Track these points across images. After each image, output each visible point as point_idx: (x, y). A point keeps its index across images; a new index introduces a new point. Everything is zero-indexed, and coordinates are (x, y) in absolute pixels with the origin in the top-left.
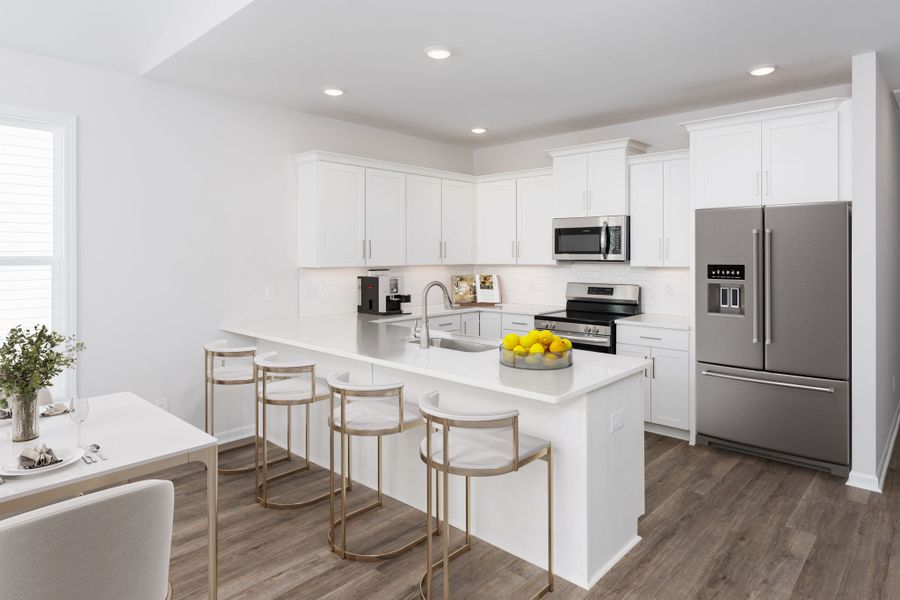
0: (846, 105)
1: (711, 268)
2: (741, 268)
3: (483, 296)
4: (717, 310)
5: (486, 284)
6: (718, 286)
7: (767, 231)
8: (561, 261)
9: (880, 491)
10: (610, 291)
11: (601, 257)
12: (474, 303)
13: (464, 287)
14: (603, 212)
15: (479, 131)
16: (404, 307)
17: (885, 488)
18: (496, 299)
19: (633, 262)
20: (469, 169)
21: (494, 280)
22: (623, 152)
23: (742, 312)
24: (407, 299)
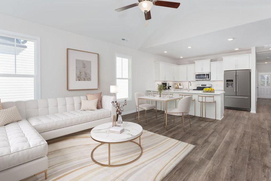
0: (250, 54)
1: (227, 80)
2: (232, 80)
3: (180, 87)
4: (228, 87)
5: (180, 85)
6: (228, 83)
7: (237, 74)
8: (196, 80)
9: (256, 113)
10: (206, 85)
11: (205, 79)
12: (178, 88)
13: (176, 85)
14: (206, 72)
15: (181, 57)
16: (170, 88)
17: (256, 112)
18: (182, 88)
19: (211, 80)
20: (179, 64)
21: (181, 84)
22: (209, 61)
23: (232, 87)
24: (171, 87)
